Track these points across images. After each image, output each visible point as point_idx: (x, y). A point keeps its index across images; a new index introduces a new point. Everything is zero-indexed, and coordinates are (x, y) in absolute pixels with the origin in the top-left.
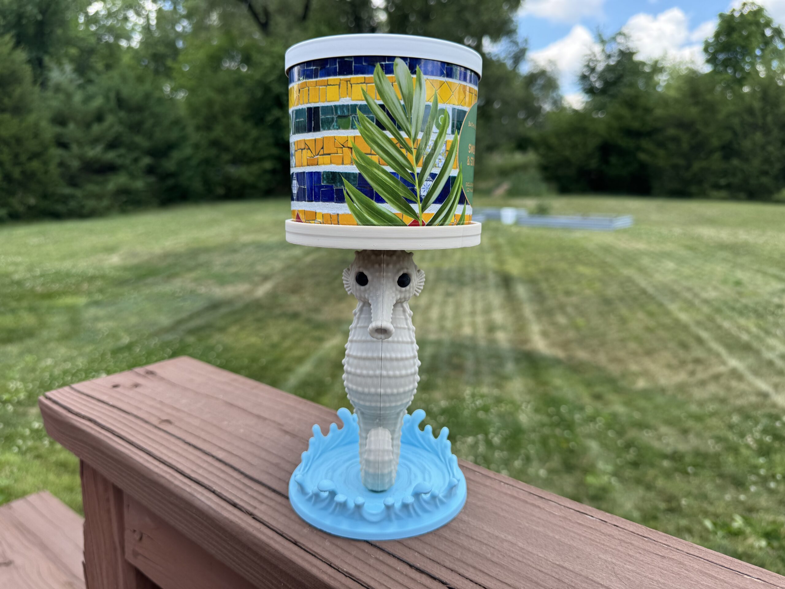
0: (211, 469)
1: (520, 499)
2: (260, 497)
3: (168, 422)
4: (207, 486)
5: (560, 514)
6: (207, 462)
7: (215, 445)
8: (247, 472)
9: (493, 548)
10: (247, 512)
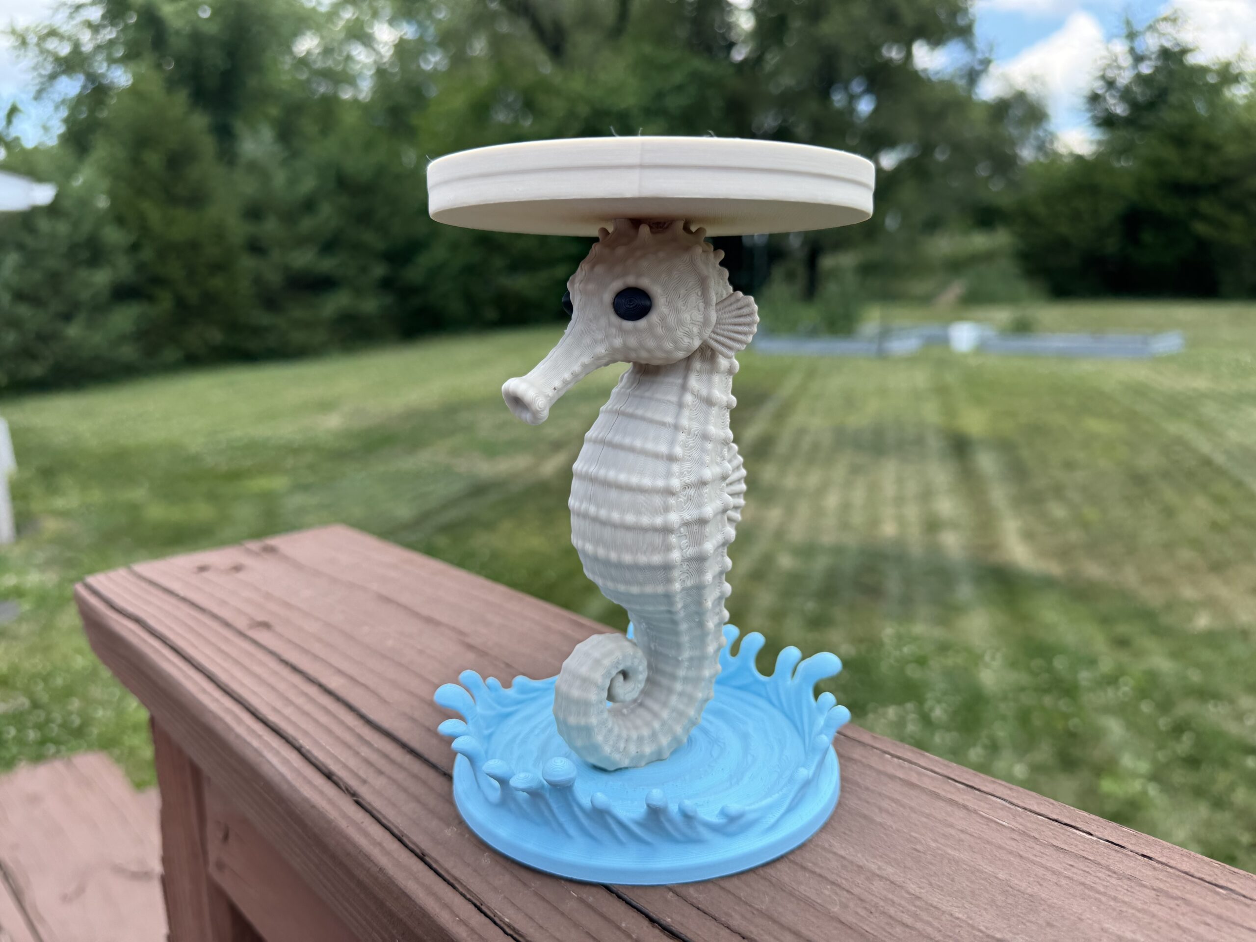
0: (308, 707)
1: (923, 790)
2: (381, 763)
3: (266, 625)
4: (291, 739)
5: (1014, 825)
6: (306, 695)
7: (331, 666)
8: (372, 716)
9: (848, 891)
10: (347, 789)
